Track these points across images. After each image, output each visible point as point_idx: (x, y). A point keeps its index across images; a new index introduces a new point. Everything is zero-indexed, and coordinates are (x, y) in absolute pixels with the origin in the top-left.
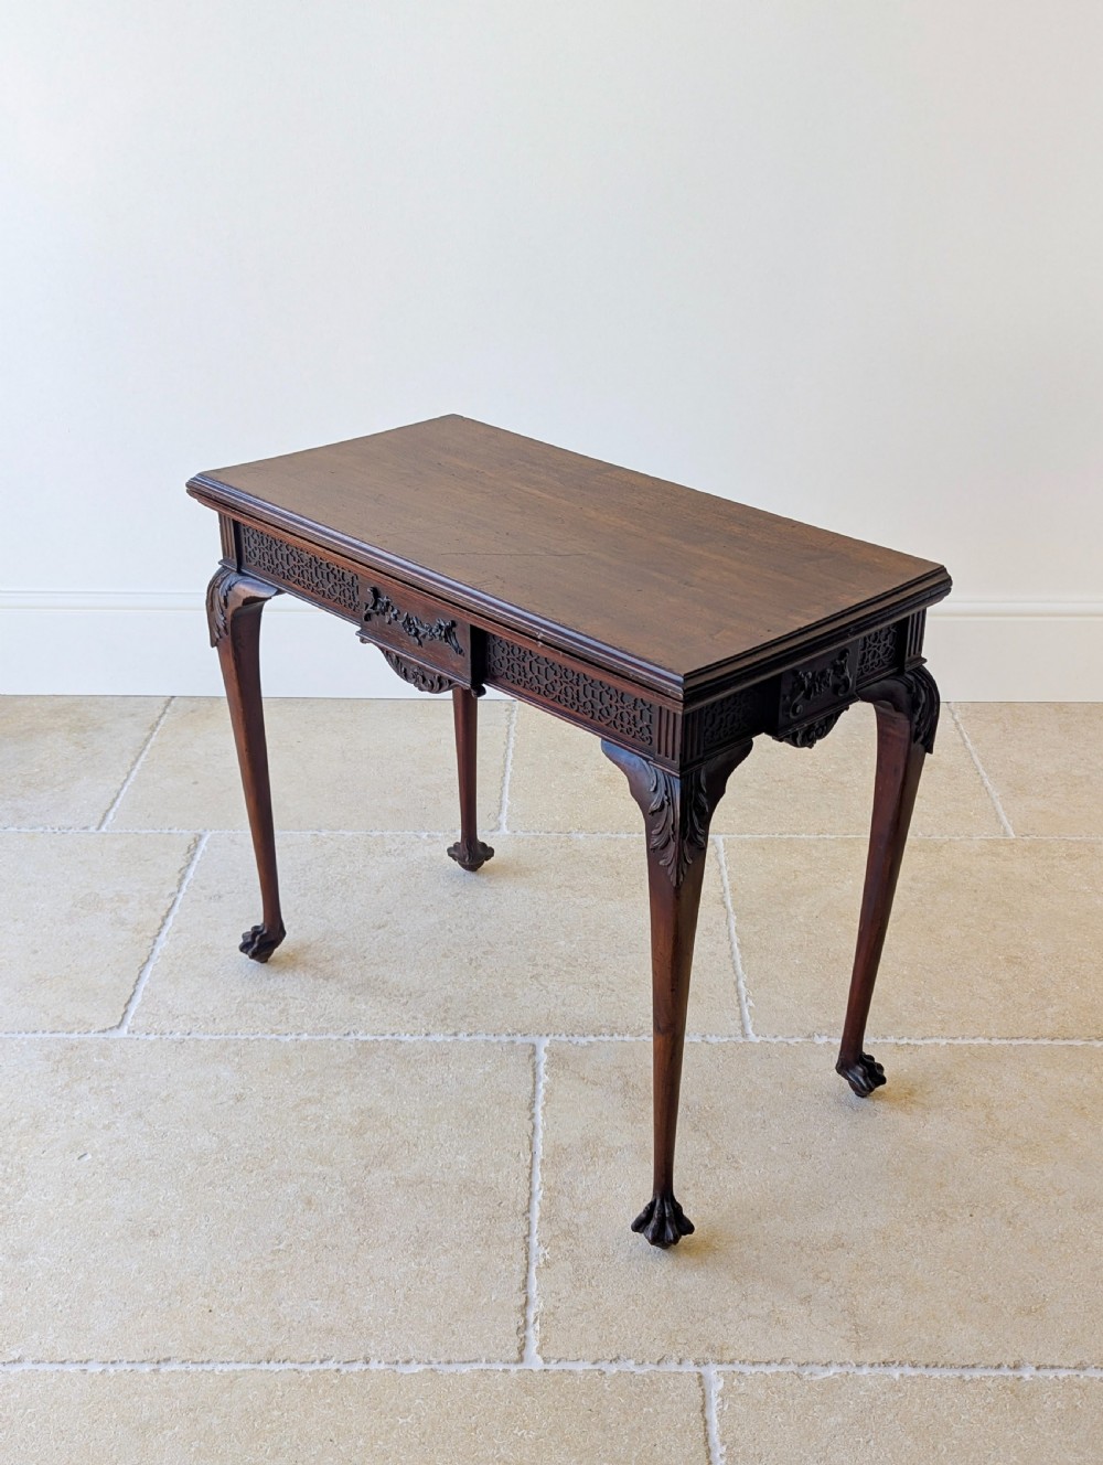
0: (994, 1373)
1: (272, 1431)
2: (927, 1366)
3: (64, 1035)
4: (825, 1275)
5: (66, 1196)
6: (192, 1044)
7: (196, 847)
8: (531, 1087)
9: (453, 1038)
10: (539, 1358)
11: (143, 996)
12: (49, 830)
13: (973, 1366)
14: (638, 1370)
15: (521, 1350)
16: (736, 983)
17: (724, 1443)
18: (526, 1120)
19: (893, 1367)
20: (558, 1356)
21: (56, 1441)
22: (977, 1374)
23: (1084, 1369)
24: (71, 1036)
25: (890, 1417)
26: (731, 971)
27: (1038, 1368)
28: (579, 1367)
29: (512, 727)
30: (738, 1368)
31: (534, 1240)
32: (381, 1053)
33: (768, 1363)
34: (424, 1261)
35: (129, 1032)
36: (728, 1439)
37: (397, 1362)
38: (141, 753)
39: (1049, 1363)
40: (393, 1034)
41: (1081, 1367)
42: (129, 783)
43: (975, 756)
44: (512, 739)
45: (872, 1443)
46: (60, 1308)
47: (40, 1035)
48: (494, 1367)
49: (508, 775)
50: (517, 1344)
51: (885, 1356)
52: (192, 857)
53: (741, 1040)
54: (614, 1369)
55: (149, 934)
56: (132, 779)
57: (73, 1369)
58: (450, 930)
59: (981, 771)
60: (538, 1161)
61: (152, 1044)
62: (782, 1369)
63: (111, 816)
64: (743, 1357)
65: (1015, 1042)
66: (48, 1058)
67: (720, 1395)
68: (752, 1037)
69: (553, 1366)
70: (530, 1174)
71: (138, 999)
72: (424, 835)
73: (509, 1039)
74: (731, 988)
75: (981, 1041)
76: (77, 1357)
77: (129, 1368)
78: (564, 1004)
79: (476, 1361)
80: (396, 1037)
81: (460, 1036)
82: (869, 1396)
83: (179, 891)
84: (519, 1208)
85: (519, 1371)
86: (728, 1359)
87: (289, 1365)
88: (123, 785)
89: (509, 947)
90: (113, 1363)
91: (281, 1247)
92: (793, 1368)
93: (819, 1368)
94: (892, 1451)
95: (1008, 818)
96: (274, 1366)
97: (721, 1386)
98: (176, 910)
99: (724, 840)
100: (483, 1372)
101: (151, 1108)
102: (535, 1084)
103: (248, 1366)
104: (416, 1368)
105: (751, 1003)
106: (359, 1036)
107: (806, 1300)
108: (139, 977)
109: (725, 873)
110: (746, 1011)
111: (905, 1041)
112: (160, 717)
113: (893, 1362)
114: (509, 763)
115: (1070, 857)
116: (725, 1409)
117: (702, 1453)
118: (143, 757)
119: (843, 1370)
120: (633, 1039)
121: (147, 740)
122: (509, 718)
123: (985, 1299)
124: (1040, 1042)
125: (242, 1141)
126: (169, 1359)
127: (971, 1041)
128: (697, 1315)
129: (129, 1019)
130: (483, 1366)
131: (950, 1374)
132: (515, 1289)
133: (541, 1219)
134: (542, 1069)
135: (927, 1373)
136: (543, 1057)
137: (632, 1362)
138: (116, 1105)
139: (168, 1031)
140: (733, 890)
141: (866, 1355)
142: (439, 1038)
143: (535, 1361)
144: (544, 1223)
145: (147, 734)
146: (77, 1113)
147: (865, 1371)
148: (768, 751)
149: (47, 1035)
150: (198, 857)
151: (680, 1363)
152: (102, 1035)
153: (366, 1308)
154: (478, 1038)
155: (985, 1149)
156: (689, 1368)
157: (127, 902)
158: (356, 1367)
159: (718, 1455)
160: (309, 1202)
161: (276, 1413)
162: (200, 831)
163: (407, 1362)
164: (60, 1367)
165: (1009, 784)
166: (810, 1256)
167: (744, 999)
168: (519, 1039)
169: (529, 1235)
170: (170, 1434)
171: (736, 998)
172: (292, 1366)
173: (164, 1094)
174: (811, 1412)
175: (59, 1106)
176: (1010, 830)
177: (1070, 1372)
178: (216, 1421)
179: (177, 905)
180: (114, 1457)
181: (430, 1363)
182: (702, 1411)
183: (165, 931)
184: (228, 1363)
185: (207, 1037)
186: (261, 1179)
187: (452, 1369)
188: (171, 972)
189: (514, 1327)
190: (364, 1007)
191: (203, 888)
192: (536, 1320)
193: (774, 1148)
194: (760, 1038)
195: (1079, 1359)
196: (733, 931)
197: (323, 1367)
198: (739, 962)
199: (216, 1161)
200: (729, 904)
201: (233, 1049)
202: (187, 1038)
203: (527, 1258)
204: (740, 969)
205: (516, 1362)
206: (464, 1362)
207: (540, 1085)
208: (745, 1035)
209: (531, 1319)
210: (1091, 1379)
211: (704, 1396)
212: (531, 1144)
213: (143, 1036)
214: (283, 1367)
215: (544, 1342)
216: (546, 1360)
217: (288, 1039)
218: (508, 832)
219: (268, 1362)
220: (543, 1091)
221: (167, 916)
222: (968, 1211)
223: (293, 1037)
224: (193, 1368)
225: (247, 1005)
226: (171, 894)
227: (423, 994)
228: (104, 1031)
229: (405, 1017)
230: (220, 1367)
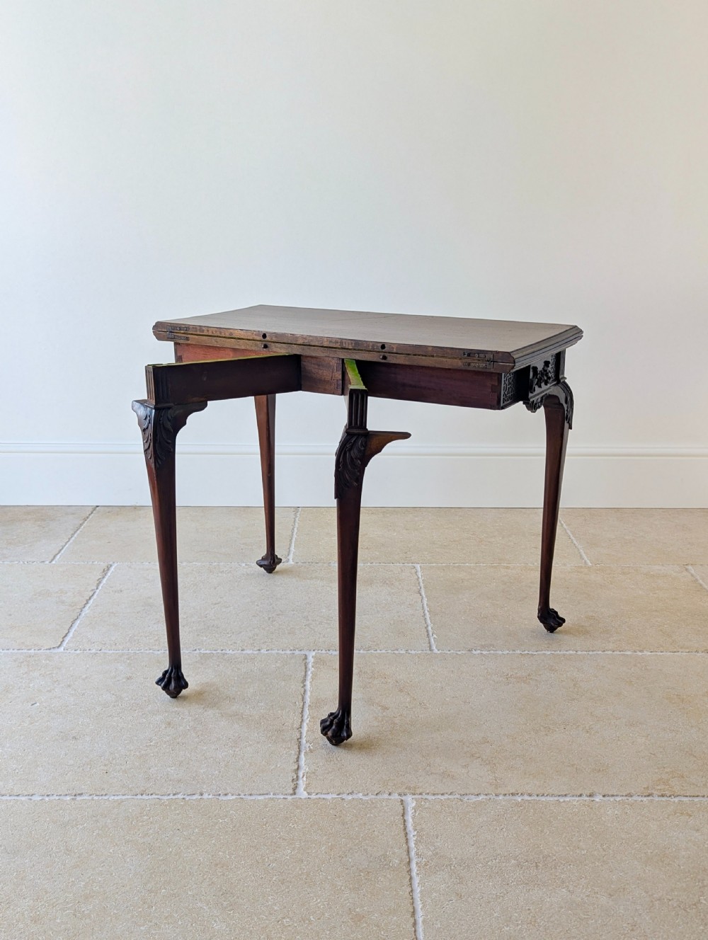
0: (577, 799)
1: (143, 825)
2: (537, 796)
3: (26, 651)
4: (477, 755)
5: (23, 722)
6: (102, 655)
7: (108, 569)
8: (303, 673)
9: (257, 652)
10: (305, 793)
11: (74, 634)
12: (21, 563)
13: (566, 795)
14: (364, 798)
15: (295, 789)
16: (426, 627)
17: (415, 830)
18: (300, 688)
19: (517, 796)
20: (316, 792)
21: (12, 831)
22: (567, 799)
23: (631, 796)
24: (30, 651)
25: (515, 818)
26: (424, 622)
27: (604, 796)
28: (329, 797)
29: (297, 519)
30: (425, 796)
31: (304, 741)
32: (215, 658)
33: (442, 794)
34: (237, 750)
35: (64, 650)
36: (418, 828)
37: (220, 795)
38: (77, 530)
39: (610, 793)
40: (222, 650)
41: (630, 795)
42: (69, 543)
43: (568, 531)
44: (297, 524)
45: (504, 830)
46: (17, 771)
47: (11, 651)
48: (278, 797)
49: (294, 539)
50: (293, 786)
51: (513, 791)
52: (106, 575)
53: (430, 652)
54: (350, 797)
55: (78, 607)
56: (71, 541)
57: (23, 799)
58: (257, 605)
59: (571, 537)
60: (307, 705)
61: (78, 655)
62: (450, 797)
63: (58, 557)
64: (428, 792)
65: (591, 653)
66: (15, 661)
67: (413, 808)
68: (436, 651)
69: (313, 796)
70: (302, 712)
71: (71, 635)
72: (244, 565)
73: (291, 652)
74: (424, 630)
75: (571, 652)
76: (26, 793)
77: (57, 798)
78: (324, 636)
79: (267, 794)
80: (224, 651)
81: (262, 651)
82: (503, 809)
83: (97, 589)
84: (295, 726)
85: (293, 799)
86: (418, 792)
87: (154, 796)
88: (66, 544)
89: (292, 613)
90: (48, 796)
91: (151, 744)
92: (458, 796)
93: (473, 796)
94: (516, 833)
95: (587, 557)
96: (145, 797)
97: (414, 805)
98: (95, 597)
99: (420, 567)
100: (272, 799)
101: (77, 683)
102: (306, 672)
103: (129, 797)
104: (230, 797)
105: (435, 636)
106: (201, 651)
107: (465, 766)
108: (71, 626)
109: (421, 580)
110: (432, 640)
111: (526, 652)
112: (90, 515)
113: (518, 794)
114: (295, 533)
115: (624, 573)
116: (417, 814)
117: (402, 834)
118: (78, 532)
119: (488, 797)
120: (365, 652)
121: (81, 525)
122: (295, 514)
123: (573, 765)
124: (606, 652)
125: (130, 697)
126: (82, 794)
127: (565, 652)
128: (401, 773)
129: (65, 644)
130: (271, 796)
131: (552, 799)
132: (292, 761)
133: (308, 731)
134: (310, 666)
135: (538, 799)
136: (311, 660)
137: (361, 794)
138: (55, 682)
139: (88, 649)
140: (425, 587)
141: (500, 790)
142: (250, 652)
143: (302, 793)
144: (309, 733)
145: (81, 522)
146: (31, 685)
147: (501, 797)
148: (447, 528)
149: (16, 651)
150: (109, 574)
151: (390, 794)
152: (48, 651)
153: (202, 771)
154: (273, 652)
155: (573, 699)
156: (395, 796)
157: (66, 593)
158: (194, 797)
159: (412, 836)
160: (169, 724)
161: (145, 817)
162: (111, 563)
163: (226, 795)
164: (16, 798)
165: (588, 543)
166: (468, 747)
167: (431, 634)
168: (297, 652)
169: (301, 738)
170: (81, 827)
171: (426, 634)
172: (157, 797)
173: (84, 676)
174: (468, 816)
175: (21, 682)
176: (588, 562)
177: (623, 798)
178: (109, 821)
179: (97, 593)
180: (47, 838)
181: (239, 795)
182: (403, 816)
183: (89, 605)
184: (117, 795)
185: (111, 652)
186: (140, 714)
187: (253, 798)
188: (91, 623)
189: (290, 779)
190: (205, 638)
191: (111, 587)
192: (304, 776)
193: (447, 699)
194: (440, 651)
195: (628, 792)
196: (425, 605)
197: (176, 797)
198: (428, 618)
199: (114, 706)
200: (423, 594)
201: (127, 657)
202: (99, 652)
203: (299, 748)
204: (429, 622)
205: (291, 795)
206: (260, 795)
207: (309, 673)
208: (431, 649)
209: (301, 774)
210: (636, 801)
211: (404, 809)
212: (303, 698)
213: (73, 651)
214: (150, 797)
215: (308, 786)
216: (309, 794)
217: (159, 652)
218: (293, 563)
219: (142, 795)
220: (311, 675)
221: (90, 599)
222: (562, 727)
223: (162, 652)
224: (96, 798)
225: (136, 638)
226: (92, 590)
227: (241, 632)
228: (50, 649)
229: (229, 643)
230: (113, 798)
